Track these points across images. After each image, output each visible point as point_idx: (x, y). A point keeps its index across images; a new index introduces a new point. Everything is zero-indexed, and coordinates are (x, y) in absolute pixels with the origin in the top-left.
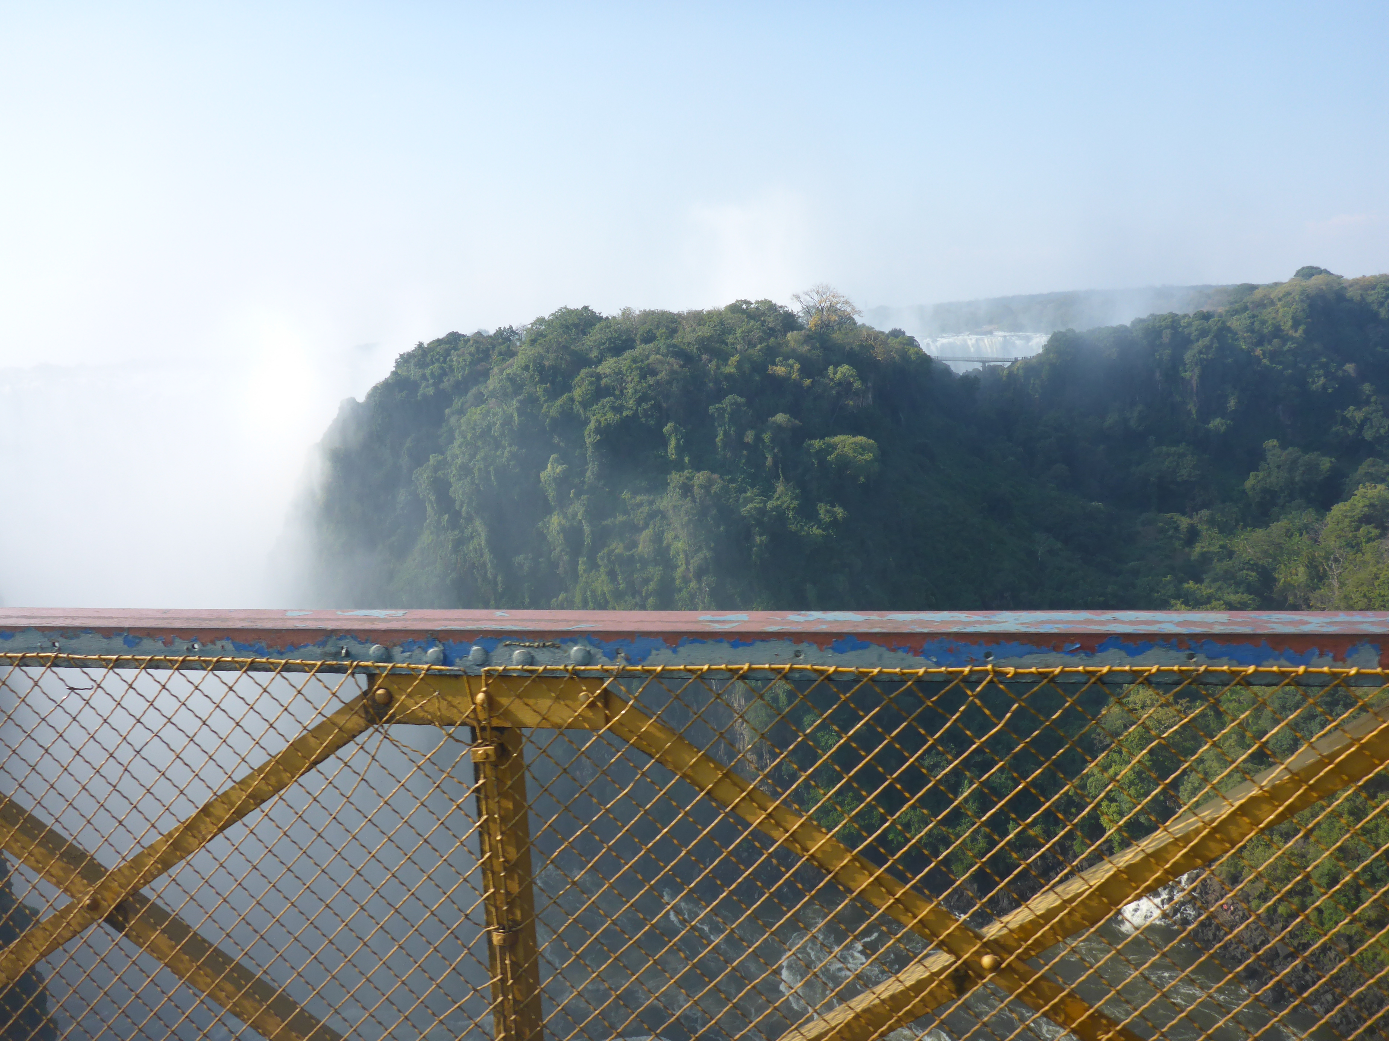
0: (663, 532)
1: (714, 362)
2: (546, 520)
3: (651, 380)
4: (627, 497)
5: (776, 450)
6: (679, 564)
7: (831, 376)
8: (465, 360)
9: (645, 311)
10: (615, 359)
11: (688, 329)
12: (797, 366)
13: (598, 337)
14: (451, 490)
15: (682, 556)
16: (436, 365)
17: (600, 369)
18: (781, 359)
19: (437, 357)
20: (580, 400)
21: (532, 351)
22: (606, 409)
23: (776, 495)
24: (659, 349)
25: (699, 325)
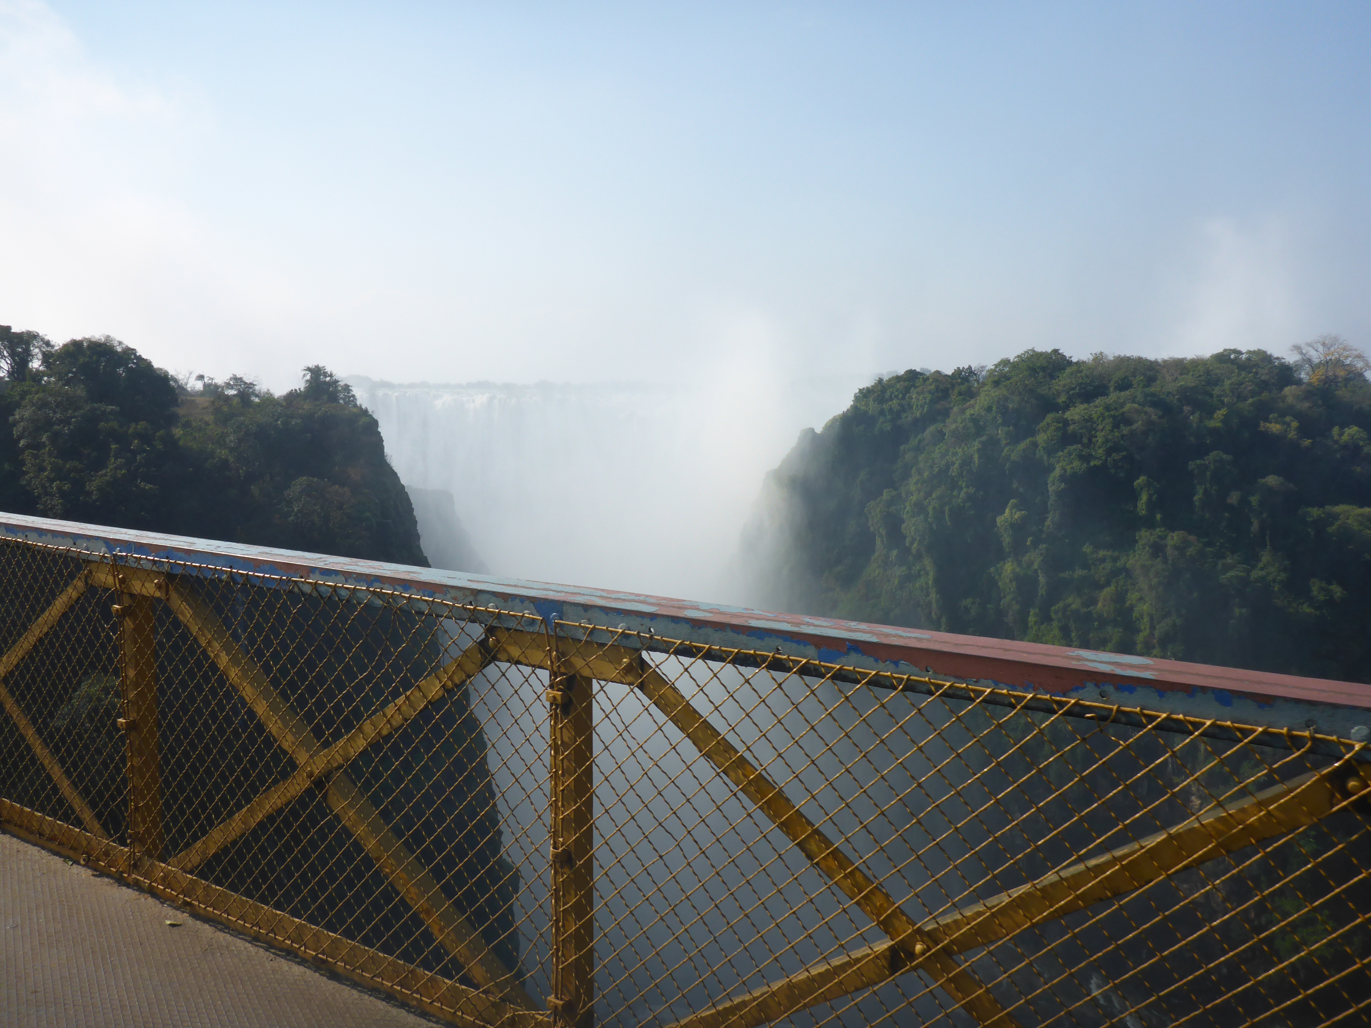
0: (1126, 591)
1: (1197, 414)
2: (998, 566)
3: (1125, 430)
4: (1088, 551)
5: (1265, 515)
6: (1143, 628)
7: (1336, 437)
8: (925, 398)
9: (1119, 356)
10: (1086, 405)
11: (1169, 378)
12: (1295, 424)
13: (1068, 381)
14: (904, 526)
15: (1146, 619)
16: (895, 401)
17: (1068, 415)
18: (1276, 415)
19: (896, 393)
20: (1044, 445)
21: (996, 393)
22: (1072, 457)
23: (1260, 565)
24: (1135, 397)
25: (1181, 374)
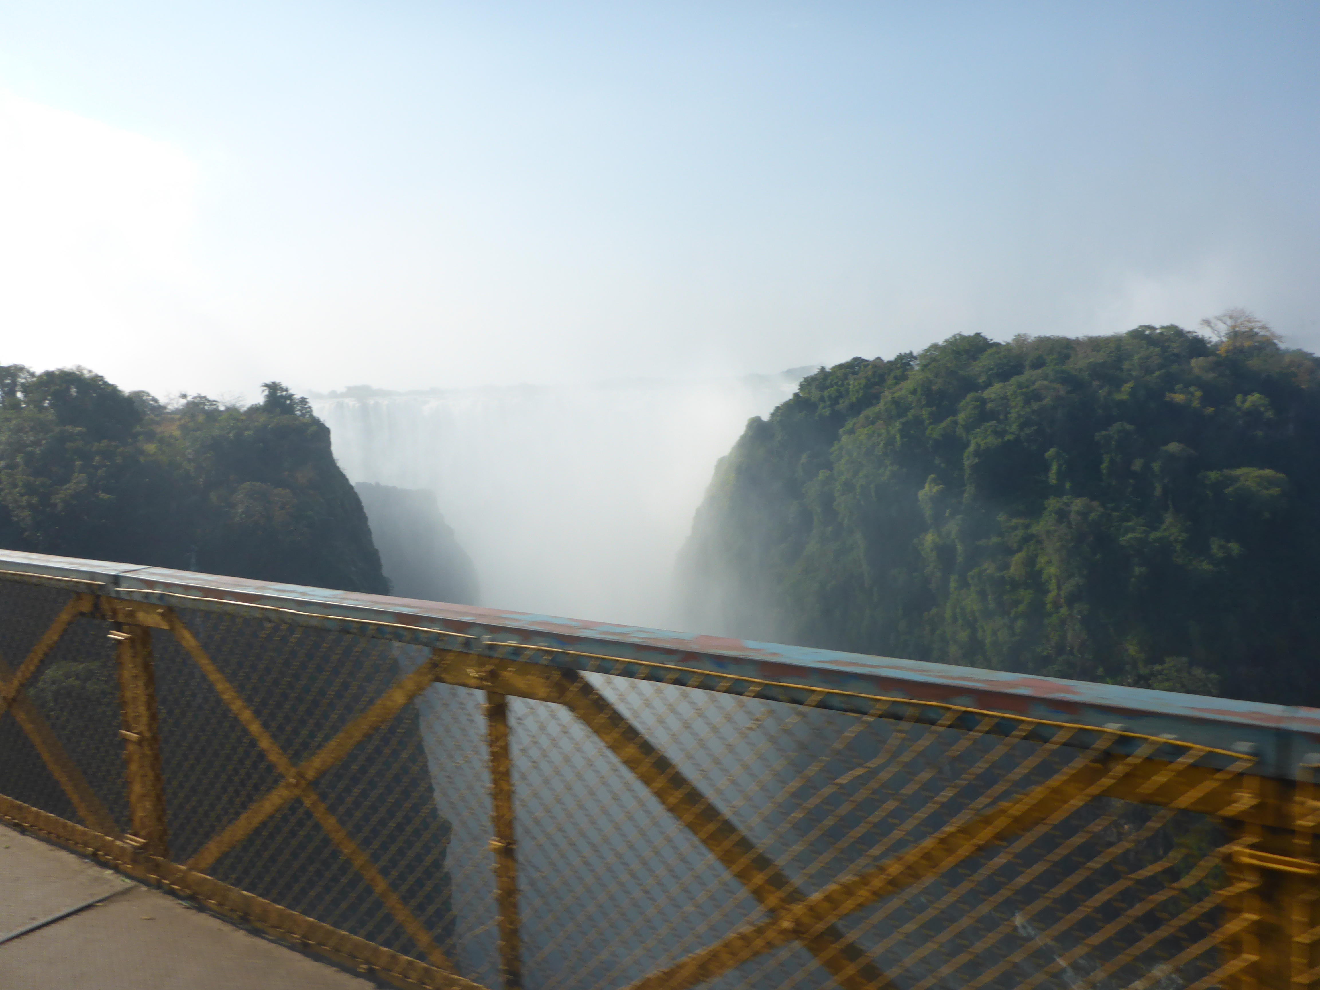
0: (1036, 556)
1: (1106, 389)
2: (921, 537)
3: (1035, 406)
4: (1002, 519)
5: (1166, 480)
7: (1239, 404)
10: (1001, 385)
11: (1081, 356)
12: (1198, 394)
13: (987, 362)
14: (836, 503)
15: (1054, 581)
16: (836, 387)
17: (986, 394)
18: (1181, 386)
19: (836, 381)
20: (963, 423)
21: (922, 376)
22: (988, 433)
23: (1164, 527)
24: (1047, 375)
25: (1093, 351)
